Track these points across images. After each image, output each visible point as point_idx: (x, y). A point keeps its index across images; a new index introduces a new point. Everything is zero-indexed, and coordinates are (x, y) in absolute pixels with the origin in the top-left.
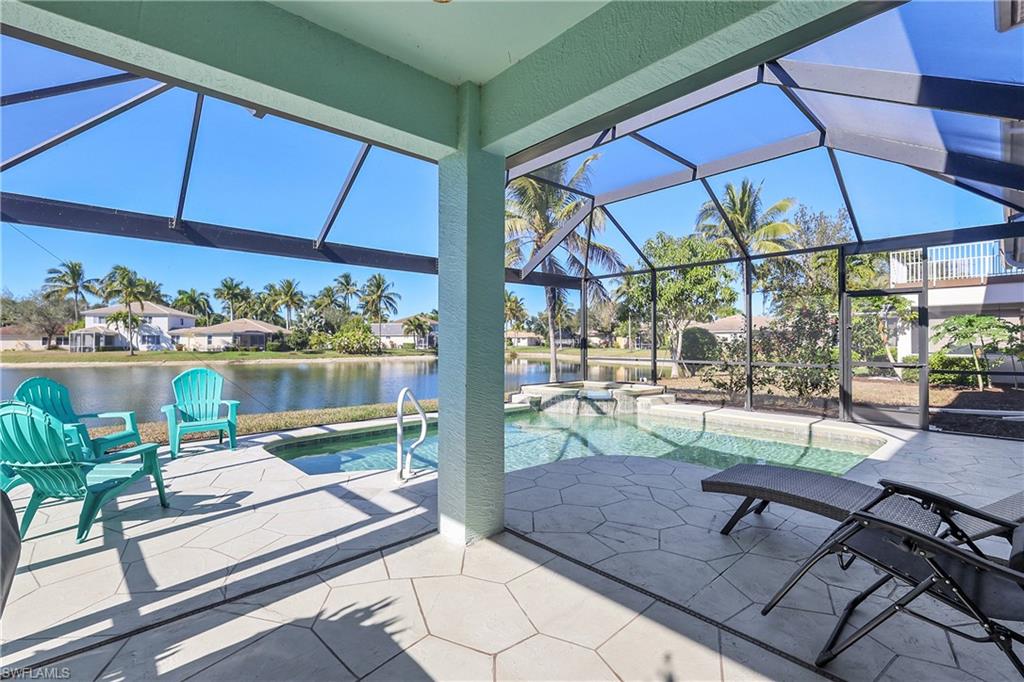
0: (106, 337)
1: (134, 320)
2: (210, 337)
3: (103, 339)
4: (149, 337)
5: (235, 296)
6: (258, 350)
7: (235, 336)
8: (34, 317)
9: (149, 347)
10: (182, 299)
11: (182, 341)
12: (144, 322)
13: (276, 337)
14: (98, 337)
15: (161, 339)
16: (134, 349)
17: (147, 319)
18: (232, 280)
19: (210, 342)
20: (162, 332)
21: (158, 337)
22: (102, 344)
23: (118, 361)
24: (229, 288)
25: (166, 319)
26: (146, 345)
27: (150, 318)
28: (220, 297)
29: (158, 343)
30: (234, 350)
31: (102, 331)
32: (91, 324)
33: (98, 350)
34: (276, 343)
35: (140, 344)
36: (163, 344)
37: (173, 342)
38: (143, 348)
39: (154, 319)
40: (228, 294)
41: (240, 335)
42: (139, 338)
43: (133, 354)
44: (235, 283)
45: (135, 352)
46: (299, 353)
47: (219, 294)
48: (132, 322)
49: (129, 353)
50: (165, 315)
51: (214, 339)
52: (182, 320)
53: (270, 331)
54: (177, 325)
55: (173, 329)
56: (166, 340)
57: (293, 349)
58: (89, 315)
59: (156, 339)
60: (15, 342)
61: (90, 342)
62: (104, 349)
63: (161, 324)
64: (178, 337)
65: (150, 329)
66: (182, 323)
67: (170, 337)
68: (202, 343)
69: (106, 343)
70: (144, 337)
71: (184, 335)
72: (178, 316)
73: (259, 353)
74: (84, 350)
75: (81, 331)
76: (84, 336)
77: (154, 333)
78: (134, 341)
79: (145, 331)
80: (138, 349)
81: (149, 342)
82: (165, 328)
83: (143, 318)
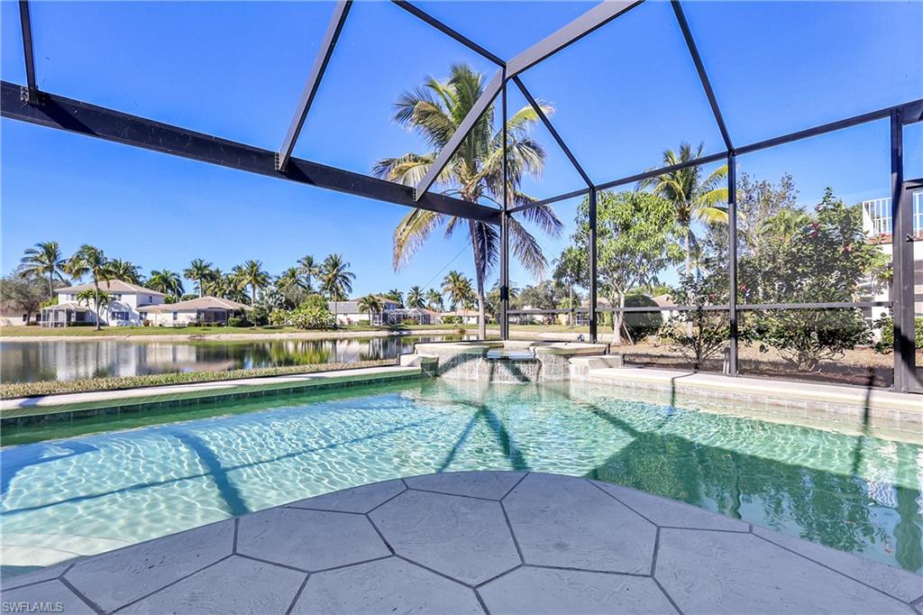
0: (77, 313)
1: (103, 297)
2: (175, 313)
3: (74, 315)
4: (118, 313)
5: (204, 276)
6: (219, 325)
7: (199, 312)
8: (13, 295)
9: (118, 323)
10: (154, 279)
11: (150, 317)
12: (114, 299)
13: (237, 313)
14: (69, 313)
15: (130, 316)
16: (103, 324)
17: (117, 297)
18: (201, 262)
19: (175, 318)
20: (131, 309)
21: (127, 313)
22: (73, 320)
23: (84, 335)
24: (199, 269)
25: (135, 296)
26: (116, 321)
27: (120, 295)
28: (189, 277)
29: (127, 319)
30: (196, 325)
31: (73, 308)
32: (64, 301)
33: (69, 325)
34: (238, 319)
35: (110, 320)
36: (133, 321)
37: (141, 318)
38: (113, 323)
39: (123, 296)
40: (197, 274)
41: (204, 311)
42: (110, 314)
43: (99, 329)
44: (204, 264)
45: (102, 327)
46: (259, 329)
47: (189, 274)
48: (102, 299)
49: (96, 328)
50: (133, 293)
51: (179, 315)
52: (151, 298)
53: (232, 308)
54: (145, 302)
55: (141, 306)
56: (134, 317)
57: (253, 325)
58: (63, 293)
59: (125, 316)
61: (63, 318)
62: (75, 325)
63: (129, 302)
64: (146, 313)
65: (119, 306)
66: (151, 300)
67: (138, 313)
68: (168, 319)
69: (77, 319)
70: (113, 313)
71: (151, 312)
72: (147, 294)
73: (221, 328)
74: (56, 325)
75: (54, 307)
76: (56, 312)
77: (123, 310)
78: (104, 318)
79: (115, 308)
80: (108, 325)
81: (118, 318)
82: (133, 305)
83: (112, 296)
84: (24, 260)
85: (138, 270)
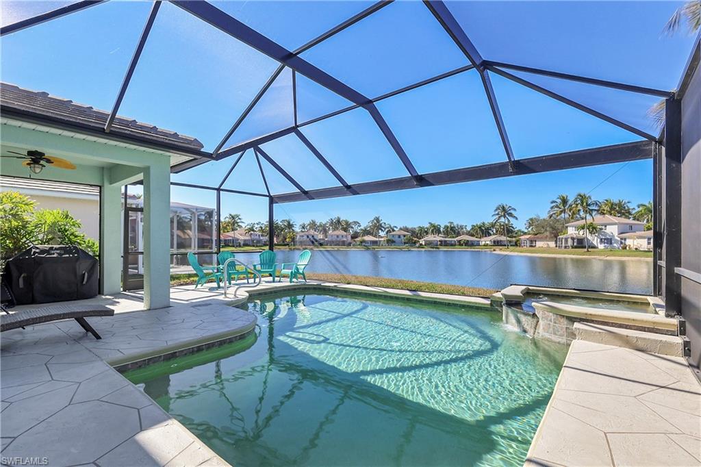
0: (578, 239)
1: (594, 228)
3: (576, 241)
4: (605, 239)
8: (548, 229)
9: (605, 246)
10: (641, 211)
11: (628, 242)
12: (602, 229)
14: (573, 239)
15: (613, 241)
16: (594, 247)
17: (603, 227)
19: (648, 243)
20: (613, 236)
21: (611, 239)
22: (575, 244)
23: (578, 255)
25: (617, 226)
26: (603, 245)
27: (606, 226)
29: (611, 243)
31: (575, 236)
32: (571, 231)
33: (573, 248)
35: (599, 245)
36: (615, 245)
37: (621, 243)
38: (601, 247)
39: (608, 227)
42: (599, 240)
43: (588, 251)
48: (593, 229)
49: (586, 250)
50: (615, 224)
52: (631, 226)
54: (626, 230)
55: (622, 233)
56: (616, 241)
58: (570, 226)
59: (609, 241)
60: (542, 243)
61: (570, 243)
62: (576, 247)
63: (612, 230)
64: (625, 239)
65: (605, 234)
66: (631, 229)
67: (619, 239)
69: (578, 243)
70: (601, 239)
71: (630, 238)
72: (627, 224)
74: (565, 247)
75: (564, 236)
76: (566, 240)
77: (608, 237)
78: (595, 243)
79: (602, 235)
80: (597, 248)
81: (605, 243)
82: (616, 234)
83: (600, 227)
84: (552, 208)
85: (629, 205)
